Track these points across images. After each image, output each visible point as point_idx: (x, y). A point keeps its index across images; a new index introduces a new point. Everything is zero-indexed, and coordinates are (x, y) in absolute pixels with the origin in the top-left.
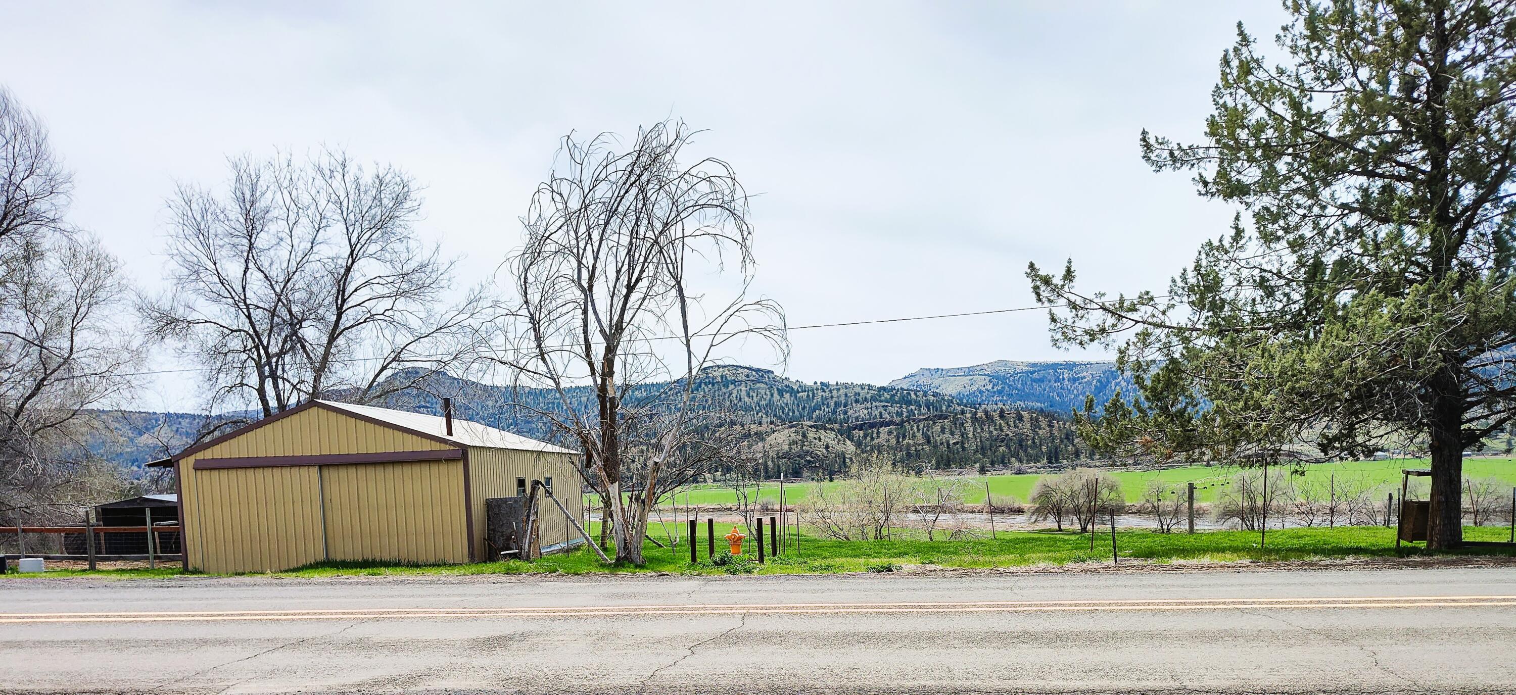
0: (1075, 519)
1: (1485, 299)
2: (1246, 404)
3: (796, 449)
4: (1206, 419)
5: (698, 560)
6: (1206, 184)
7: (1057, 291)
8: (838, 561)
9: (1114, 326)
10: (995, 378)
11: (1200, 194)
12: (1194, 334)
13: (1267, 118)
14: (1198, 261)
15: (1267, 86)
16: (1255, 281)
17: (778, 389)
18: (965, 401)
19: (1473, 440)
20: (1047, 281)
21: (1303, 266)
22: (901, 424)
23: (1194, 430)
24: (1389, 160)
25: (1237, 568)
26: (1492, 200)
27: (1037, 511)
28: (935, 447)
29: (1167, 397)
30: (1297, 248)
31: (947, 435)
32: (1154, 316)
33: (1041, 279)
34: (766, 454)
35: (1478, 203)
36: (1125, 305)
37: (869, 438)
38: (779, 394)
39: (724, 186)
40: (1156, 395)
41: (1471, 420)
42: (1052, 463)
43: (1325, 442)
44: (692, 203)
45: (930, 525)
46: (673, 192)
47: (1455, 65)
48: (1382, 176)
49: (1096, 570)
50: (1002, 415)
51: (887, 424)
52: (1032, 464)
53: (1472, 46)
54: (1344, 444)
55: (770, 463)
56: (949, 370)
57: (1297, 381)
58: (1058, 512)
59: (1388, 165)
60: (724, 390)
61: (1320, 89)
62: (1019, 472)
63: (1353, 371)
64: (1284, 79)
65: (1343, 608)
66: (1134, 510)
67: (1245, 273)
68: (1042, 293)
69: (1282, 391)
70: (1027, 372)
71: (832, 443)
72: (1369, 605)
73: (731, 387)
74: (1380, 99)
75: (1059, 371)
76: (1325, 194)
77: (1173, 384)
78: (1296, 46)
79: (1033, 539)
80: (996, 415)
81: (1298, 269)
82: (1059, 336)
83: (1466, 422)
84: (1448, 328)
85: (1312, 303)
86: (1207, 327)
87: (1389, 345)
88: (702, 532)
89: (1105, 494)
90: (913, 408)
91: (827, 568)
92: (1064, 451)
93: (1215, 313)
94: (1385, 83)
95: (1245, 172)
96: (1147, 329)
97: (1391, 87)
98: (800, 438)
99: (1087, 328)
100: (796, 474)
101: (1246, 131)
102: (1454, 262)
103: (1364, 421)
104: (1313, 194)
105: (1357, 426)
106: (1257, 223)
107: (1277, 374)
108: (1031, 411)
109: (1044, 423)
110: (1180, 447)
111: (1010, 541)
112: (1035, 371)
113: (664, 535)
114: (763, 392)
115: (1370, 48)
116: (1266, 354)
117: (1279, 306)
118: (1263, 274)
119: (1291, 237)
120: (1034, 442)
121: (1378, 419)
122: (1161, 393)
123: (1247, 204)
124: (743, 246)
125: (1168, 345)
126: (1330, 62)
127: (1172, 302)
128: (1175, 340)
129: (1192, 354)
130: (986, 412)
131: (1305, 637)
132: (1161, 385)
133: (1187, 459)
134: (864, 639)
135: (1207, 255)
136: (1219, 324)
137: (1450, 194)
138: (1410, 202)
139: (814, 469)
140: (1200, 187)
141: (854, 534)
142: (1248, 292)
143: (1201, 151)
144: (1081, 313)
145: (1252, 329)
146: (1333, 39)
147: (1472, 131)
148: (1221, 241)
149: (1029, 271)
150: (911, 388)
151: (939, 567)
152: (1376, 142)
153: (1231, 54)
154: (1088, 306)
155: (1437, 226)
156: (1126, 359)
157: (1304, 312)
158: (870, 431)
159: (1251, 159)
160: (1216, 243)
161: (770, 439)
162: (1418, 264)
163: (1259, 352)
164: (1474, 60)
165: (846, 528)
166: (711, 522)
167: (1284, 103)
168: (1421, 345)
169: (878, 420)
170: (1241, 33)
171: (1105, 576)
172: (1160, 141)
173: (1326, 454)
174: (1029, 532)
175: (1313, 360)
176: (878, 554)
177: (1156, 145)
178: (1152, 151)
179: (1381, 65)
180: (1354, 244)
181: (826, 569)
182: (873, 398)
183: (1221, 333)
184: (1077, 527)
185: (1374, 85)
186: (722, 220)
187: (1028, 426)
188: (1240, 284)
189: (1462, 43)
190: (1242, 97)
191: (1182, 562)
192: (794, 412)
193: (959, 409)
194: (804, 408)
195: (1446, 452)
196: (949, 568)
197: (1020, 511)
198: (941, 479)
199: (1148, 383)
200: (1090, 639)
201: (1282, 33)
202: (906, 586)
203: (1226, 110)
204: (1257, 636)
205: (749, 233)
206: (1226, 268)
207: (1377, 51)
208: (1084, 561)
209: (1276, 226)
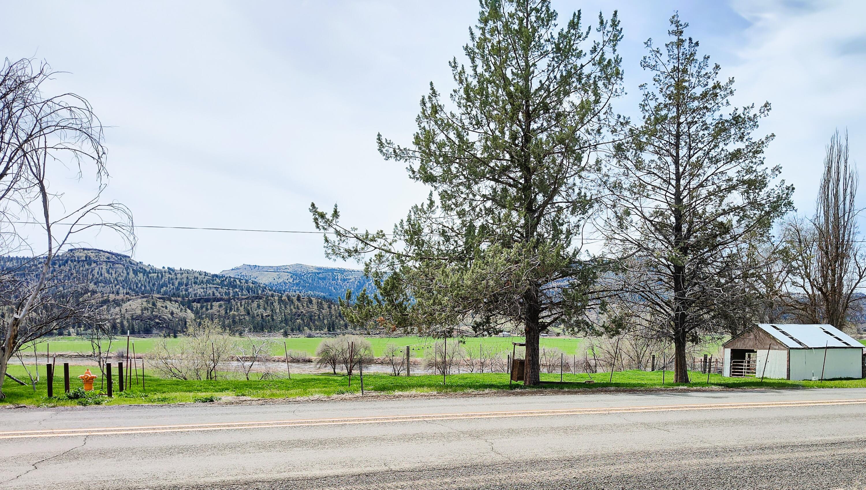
0: (344, 367)
1: (547, 254)
2: (434, 301)
3: (147, 314)
4: (414, 309)
5: (54, 395)
6: (414, 172)
7: (329, 223)
8: (173, 395)
9: (363, 249)
10: (295, 275)
11: (410, 178)
12: (408, 258)
13: (446, 140)
14: (409, 216)
15: (446, 122)
16: (440, 232)
17: (133, 270)
18: (274, 288)
19: (544, 327)
20: (322, 216)
21: (465, 226)
22: (229, 300)
23: (408, 315)
24: (505, 175)
25: (429, 397)
26: (551, 204)
27: (321, 361)
28: (253, 317)
29: (393, 294)
30: (461, 216)
31: (261, 310)
32: (385, 245)
33: (318, 214)
34: (123, 317)
35: (545, 203)
36: (369, 237)
37: (204, 309)
38: (134, 273)
39: (83, 116)
40: (386, 293)
41: (543, 318)
42: (330, 331)
43: (475, 326)
44: (54, 123)
45: (247, 369)
46: (37, 112)
47: (534, 130)
48: (502, 183)
49: (350, 399)
50: (299, 299)
51: (218, 300)
52: (318, 332)
53: (542, 122)
54: (485, 327)
55: (125, 323)
56: (263, 267)
57: (460, 291)
58: (333, 362)
59: (505, 177)
60: (87, 267)
61: (472, 130)
62: (310, 336)
63: (487, 287)
64: (455, 120)
65: (479, 419)
66: (379, 362)
67: (435, 226)
68: (319, 223)
69: (452, 295)
70: (315, 273)
71: (175, 310)
72: (491, 416)
73: (94, 265)
74: (501, 141)
75: (335, 274)
76: (475, 188)
77: (396, 287)
78: (460, 103)
79: (315, 379)
80: (295, 299)
81: (462, 228)
82: (330, 251)
83: (541, 318)
84: (531, 267)
85: (469, 248)
86: (414, 255)
87: (505, 274)
88: (59, 373)
89: (362, 352)
90: (237, 290)
91: (164, 400)
92: (338, 324)
93: (419, 248)
94: (503, 133)
95: (434, 169)
96: (381, 253)
97: (506, 136)
98: (151, 306)
99: (347, 248)
100: (147, 331)
101: (435, 145)
102: (535, 233)
103: (494, 315)
104: (469, 187)
105: (491, 318)
106: (441, 199)
107: (450, 286)
108: (318, 297)
109: (325, 306)
110: (399, 325)
111: (300, 380)
112: (320, 273)
113: (26, 375)
114: (120, 271)
115: (496, 112)
116: (444, 274)
117: (452, 247)
118: (444, 228)
119: (458, 209)
120: (319, 318)
121: (501, 314)
122: (389, 292)
123: (435, 187)
124: (99, 160)
125: (393, 264)
126: (476, 115)
127: (395, 238)
128: (396, 261)
129: (406, 270)
130: (288, 297)
131: (458, 436)
132: (389, 287)
133: (405, 331)
134: (182, 450)
135: (415, 213)
136: (421, 254)
137: (533, 197)
138: (515, 199)
139: (161, 329)
140: (410, 173)
141: (190, 375)
142: (436, 238)
143: (411, 152)
144: (343, 238)
145: (438, 259)
146: (478, 104)
147: (542, 166)
148: (422, 206)
149: (311, 208)
150: (237, 277)
151: (249, 398)
152: (499, 164)
153: (427, 99)
154: (348, 235)
155: (527, 213)
156: (370, 269)
157: (465, 252)
158: (205, 304)
159: (438, 163)
160: (420, 207)
161: (126, 306)
162: (519, 232)
163: (441, 272)
164: (542, 130)
165: (184, 371)
166: (66, 366)
167: (454, 134)
168: (519, 276)
169: (211, 296)
170: (432, 89)
171: (355, 403)
172: (388, 142)
173: (476, 332)
174: (315, 375)
175: (467, 280)
176: (207, 390)
177: (386, 144)
178: (383, 147)
179: (501, 122)
180: (489, 218)
181: (162, 401)
182: (208, 282)
183: (422, 259)
184: (345, 372)
185: (497, 133)
186: (80, 140)
187: (315, 307)
188: (432, 232)
189: (537, 119)
190: (433, 126)
191: (400, 393)
192: (145, 287)
193: (270, 293)
194: (154, 285)
195: (532, 334)
196: (256, 399)
197: (310, 361)
198: (254, 339)
199: (383, 284)
200: (340, 443)
201: (453, 94)
202: (221, 412)
203: (425, 131)
204: (433, 436)
205: (104, 153)
206: (425, 222)
207: (498, 114)
208: (343, 393)
209: (450, 202)
